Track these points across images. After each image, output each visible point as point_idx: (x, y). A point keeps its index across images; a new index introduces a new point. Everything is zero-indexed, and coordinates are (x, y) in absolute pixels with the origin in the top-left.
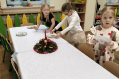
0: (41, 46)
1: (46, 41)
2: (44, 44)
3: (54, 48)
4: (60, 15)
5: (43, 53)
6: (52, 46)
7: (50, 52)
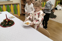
0: (4, 23)
1: (7, 20)
2: (6, 22)
3: (12, 24)
4: (16, 6)
5: (6, 27)
6: (11, 23)
7: (10, 26)
